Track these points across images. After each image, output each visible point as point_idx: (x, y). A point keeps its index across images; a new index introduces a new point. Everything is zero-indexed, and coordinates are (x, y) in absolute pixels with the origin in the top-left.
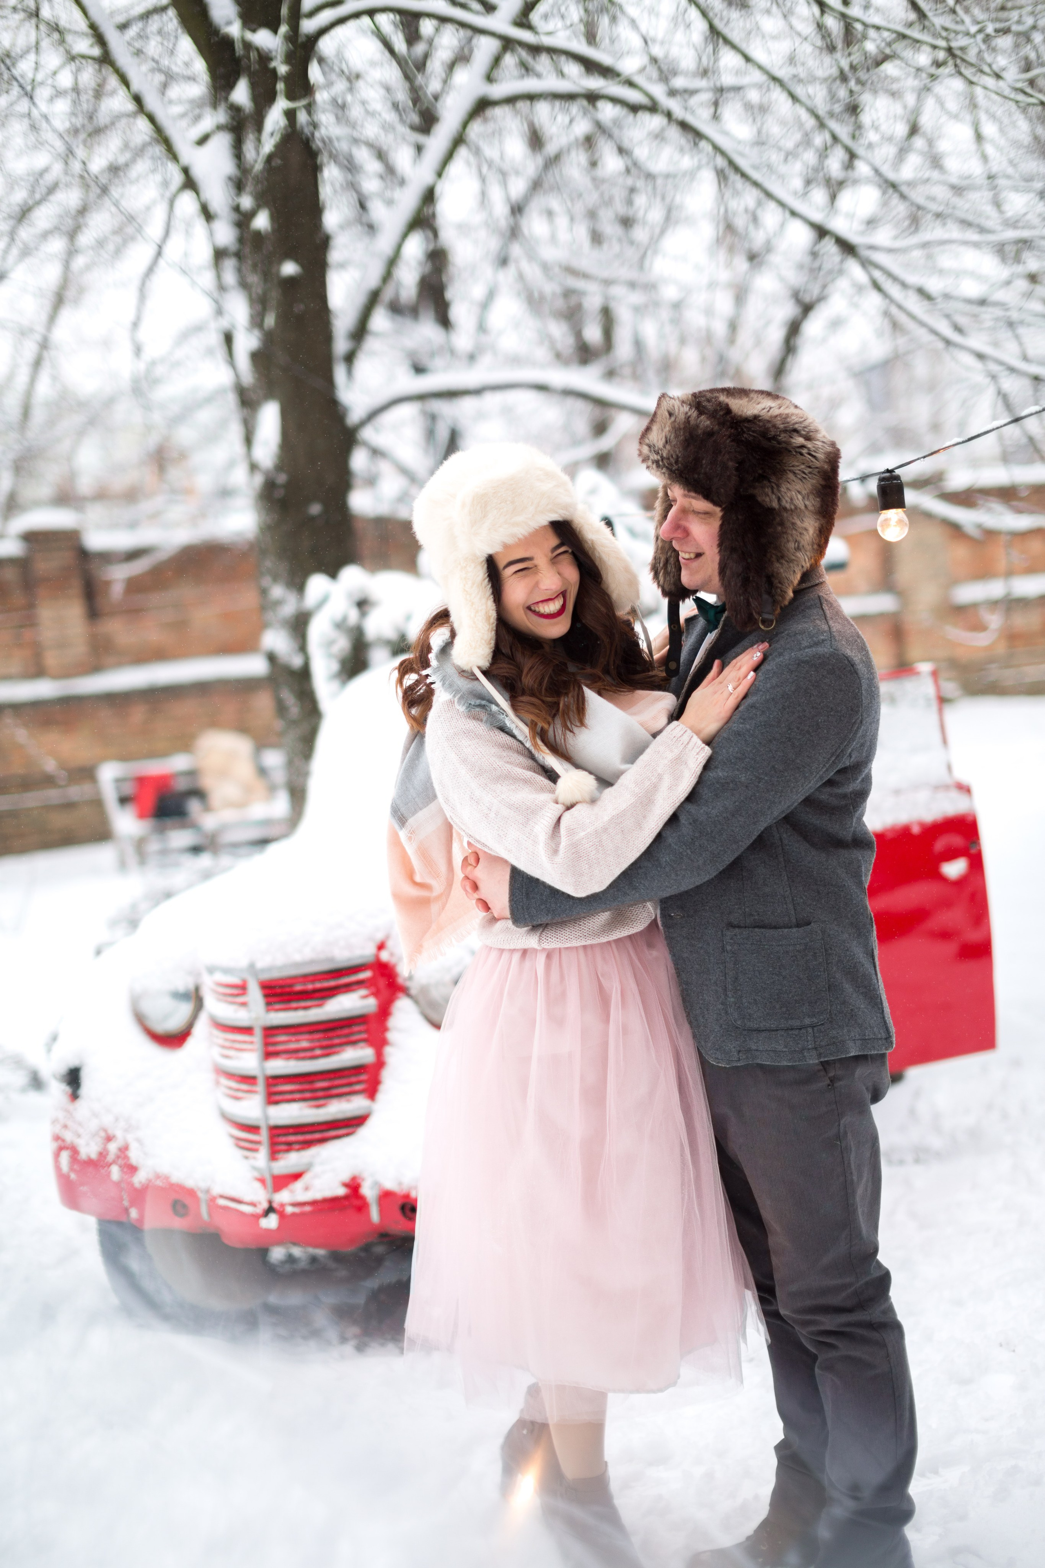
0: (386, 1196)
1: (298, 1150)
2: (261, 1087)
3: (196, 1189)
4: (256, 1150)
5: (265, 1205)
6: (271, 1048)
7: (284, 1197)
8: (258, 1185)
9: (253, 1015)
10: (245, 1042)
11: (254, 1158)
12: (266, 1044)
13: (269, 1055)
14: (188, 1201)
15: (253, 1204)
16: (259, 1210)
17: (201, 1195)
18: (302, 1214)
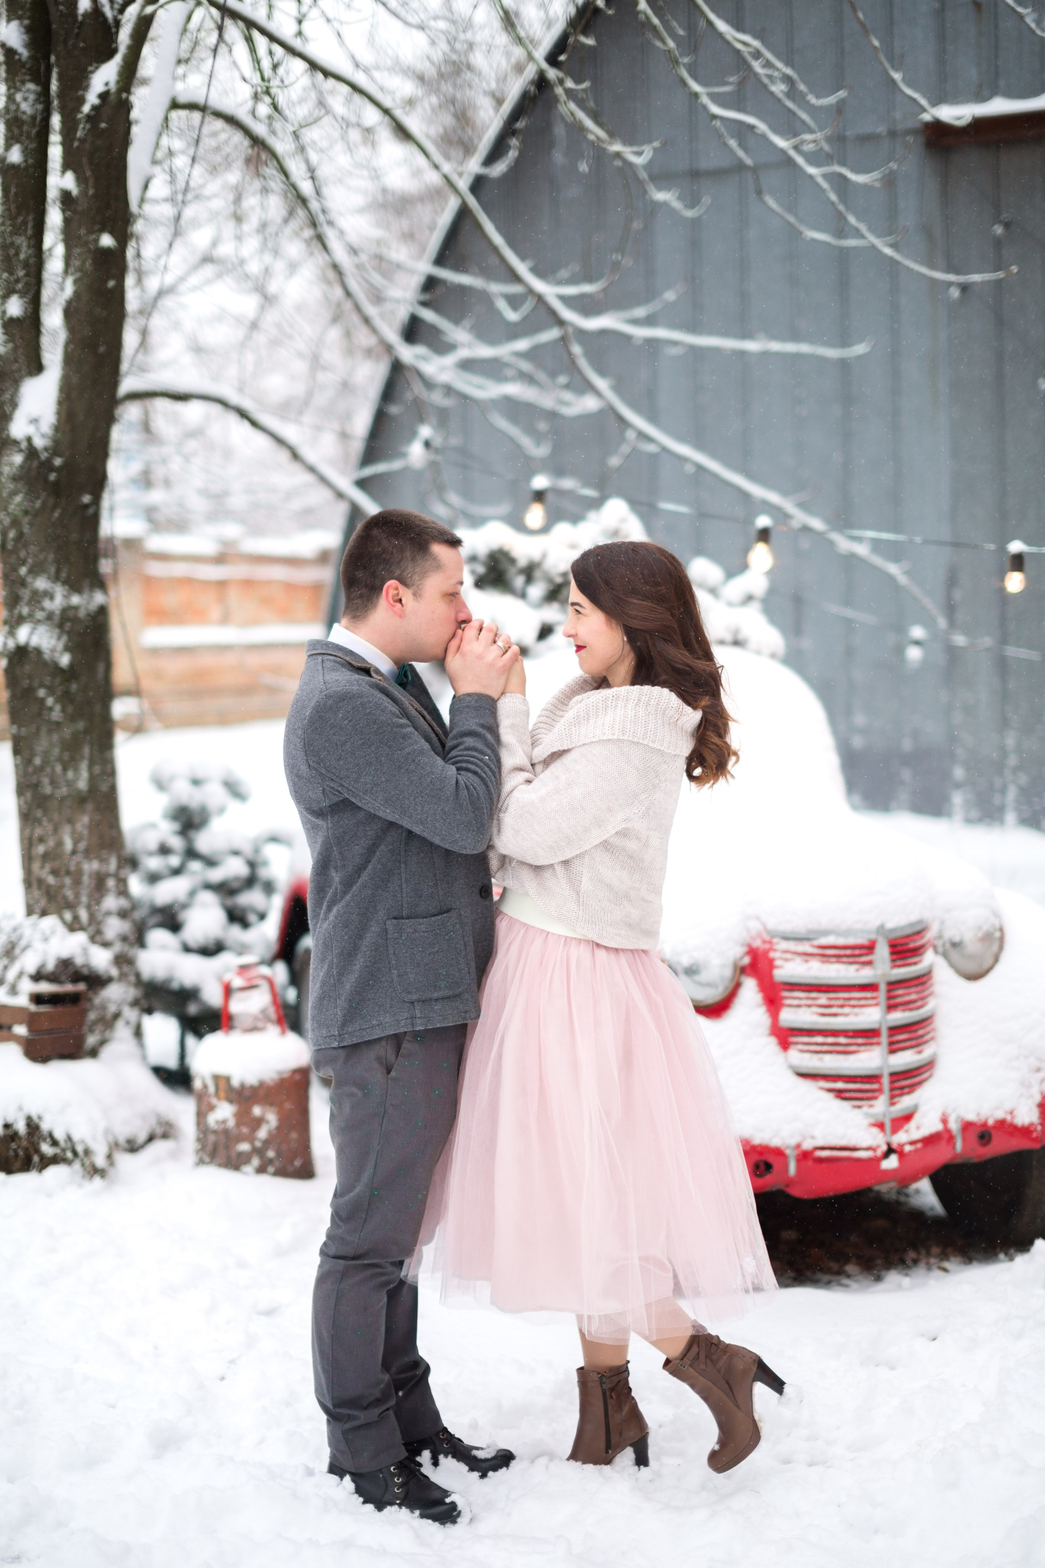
0: (967, 1126)
1: (909, 1093)
2: (884, 1038)
3: (783, 1148)
4: (875, 1098)
5: (884, 1148)
6: (893, 1002)
7: (901, 1138)
8: (875, 1130)
9: (879, 972)
10: (866, 998)
11: (871, 1106)
12: (889, 998)
13: (891, 1008)
14: (771, 1159)
15: (868, 1149)
16: (879, 1153)
17: (788, 1152)
18: (916, 1151)
